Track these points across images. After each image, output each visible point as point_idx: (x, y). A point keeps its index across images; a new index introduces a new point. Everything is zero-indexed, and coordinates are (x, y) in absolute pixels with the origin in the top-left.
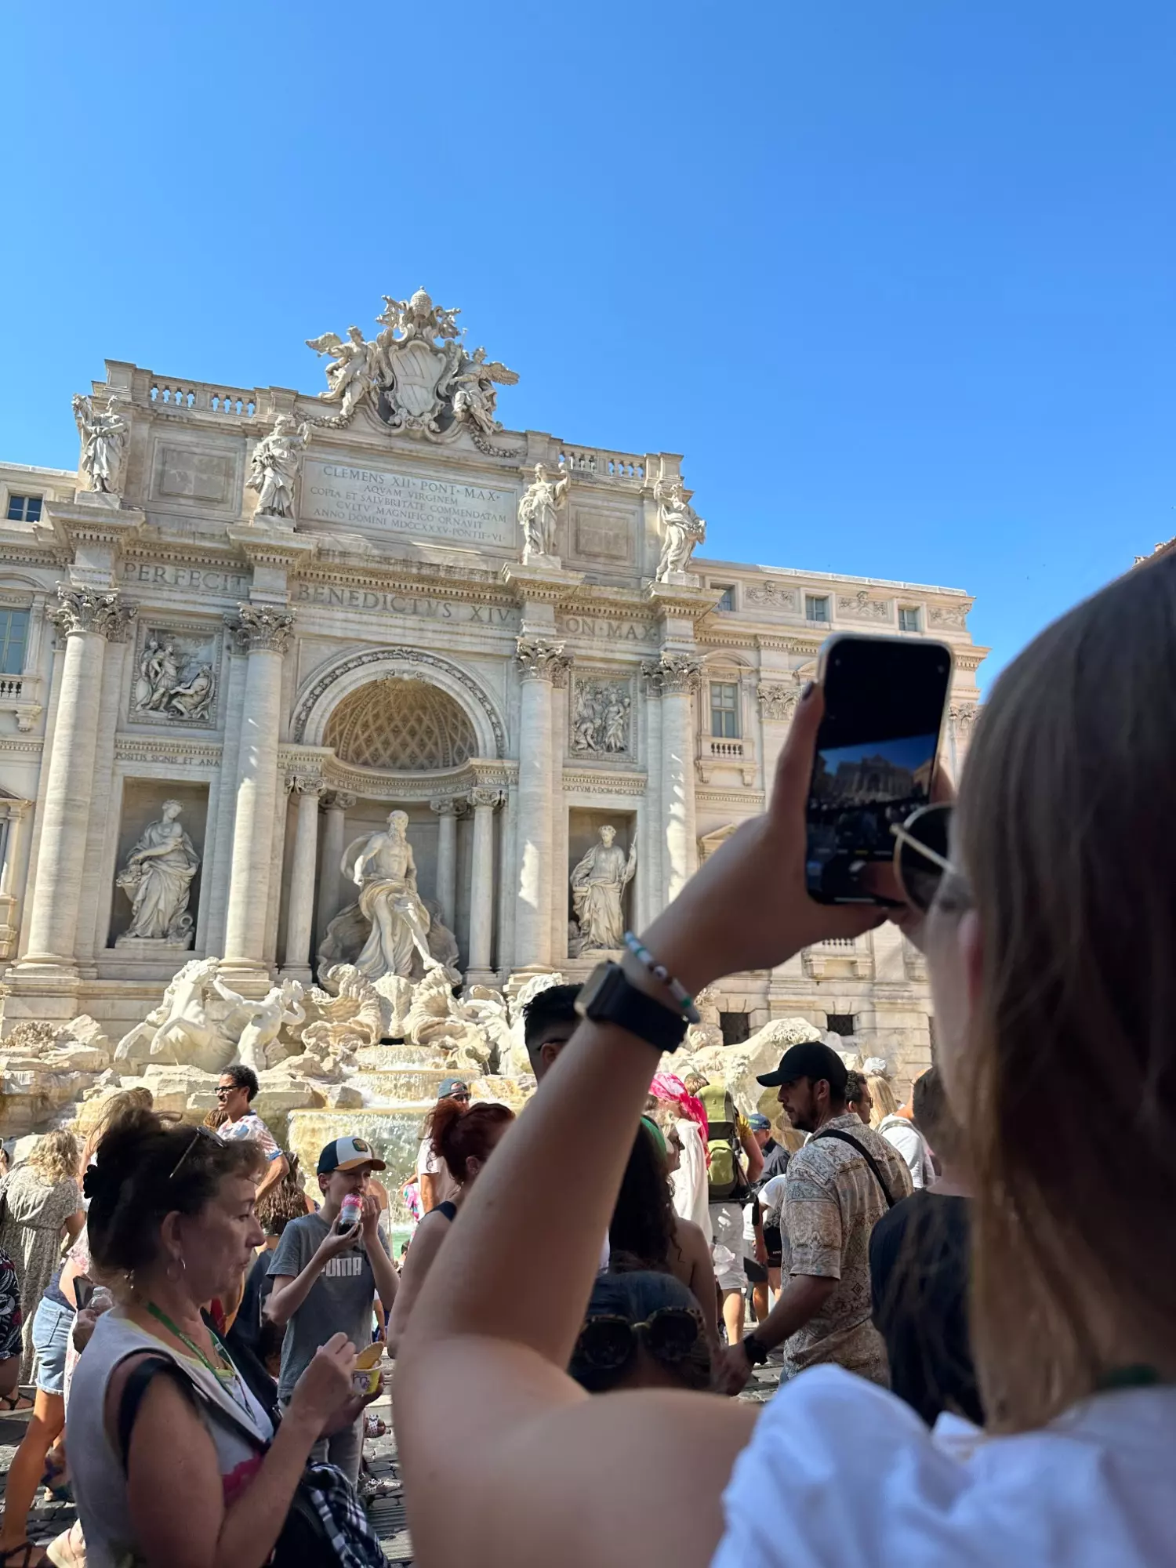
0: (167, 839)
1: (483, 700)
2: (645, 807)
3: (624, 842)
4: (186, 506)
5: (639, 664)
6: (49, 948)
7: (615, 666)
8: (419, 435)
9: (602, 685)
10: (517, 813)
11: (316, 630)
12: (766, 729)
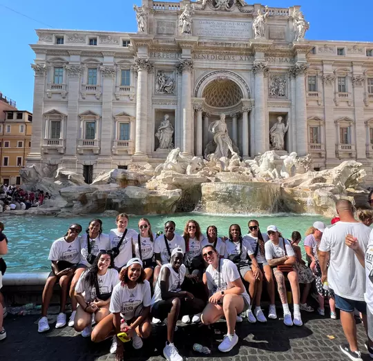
0: (166, 124)
1: (244, 82)
2: (291, 111)
3: (285, 121)
4: (164, 36)
5: (288, 70)
6: (140, 150)
7: (282, 71)
8: (223, 9)
9: (277, 77)
10: (255, 114)
11: (199, 67)
12: (325, 88)
